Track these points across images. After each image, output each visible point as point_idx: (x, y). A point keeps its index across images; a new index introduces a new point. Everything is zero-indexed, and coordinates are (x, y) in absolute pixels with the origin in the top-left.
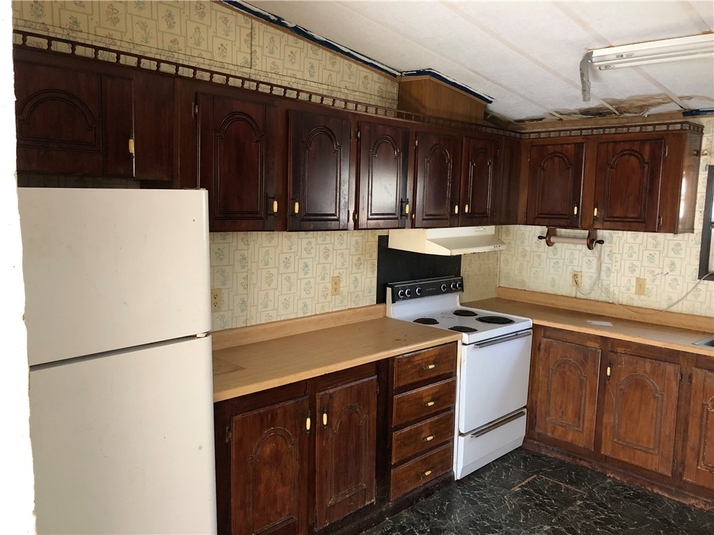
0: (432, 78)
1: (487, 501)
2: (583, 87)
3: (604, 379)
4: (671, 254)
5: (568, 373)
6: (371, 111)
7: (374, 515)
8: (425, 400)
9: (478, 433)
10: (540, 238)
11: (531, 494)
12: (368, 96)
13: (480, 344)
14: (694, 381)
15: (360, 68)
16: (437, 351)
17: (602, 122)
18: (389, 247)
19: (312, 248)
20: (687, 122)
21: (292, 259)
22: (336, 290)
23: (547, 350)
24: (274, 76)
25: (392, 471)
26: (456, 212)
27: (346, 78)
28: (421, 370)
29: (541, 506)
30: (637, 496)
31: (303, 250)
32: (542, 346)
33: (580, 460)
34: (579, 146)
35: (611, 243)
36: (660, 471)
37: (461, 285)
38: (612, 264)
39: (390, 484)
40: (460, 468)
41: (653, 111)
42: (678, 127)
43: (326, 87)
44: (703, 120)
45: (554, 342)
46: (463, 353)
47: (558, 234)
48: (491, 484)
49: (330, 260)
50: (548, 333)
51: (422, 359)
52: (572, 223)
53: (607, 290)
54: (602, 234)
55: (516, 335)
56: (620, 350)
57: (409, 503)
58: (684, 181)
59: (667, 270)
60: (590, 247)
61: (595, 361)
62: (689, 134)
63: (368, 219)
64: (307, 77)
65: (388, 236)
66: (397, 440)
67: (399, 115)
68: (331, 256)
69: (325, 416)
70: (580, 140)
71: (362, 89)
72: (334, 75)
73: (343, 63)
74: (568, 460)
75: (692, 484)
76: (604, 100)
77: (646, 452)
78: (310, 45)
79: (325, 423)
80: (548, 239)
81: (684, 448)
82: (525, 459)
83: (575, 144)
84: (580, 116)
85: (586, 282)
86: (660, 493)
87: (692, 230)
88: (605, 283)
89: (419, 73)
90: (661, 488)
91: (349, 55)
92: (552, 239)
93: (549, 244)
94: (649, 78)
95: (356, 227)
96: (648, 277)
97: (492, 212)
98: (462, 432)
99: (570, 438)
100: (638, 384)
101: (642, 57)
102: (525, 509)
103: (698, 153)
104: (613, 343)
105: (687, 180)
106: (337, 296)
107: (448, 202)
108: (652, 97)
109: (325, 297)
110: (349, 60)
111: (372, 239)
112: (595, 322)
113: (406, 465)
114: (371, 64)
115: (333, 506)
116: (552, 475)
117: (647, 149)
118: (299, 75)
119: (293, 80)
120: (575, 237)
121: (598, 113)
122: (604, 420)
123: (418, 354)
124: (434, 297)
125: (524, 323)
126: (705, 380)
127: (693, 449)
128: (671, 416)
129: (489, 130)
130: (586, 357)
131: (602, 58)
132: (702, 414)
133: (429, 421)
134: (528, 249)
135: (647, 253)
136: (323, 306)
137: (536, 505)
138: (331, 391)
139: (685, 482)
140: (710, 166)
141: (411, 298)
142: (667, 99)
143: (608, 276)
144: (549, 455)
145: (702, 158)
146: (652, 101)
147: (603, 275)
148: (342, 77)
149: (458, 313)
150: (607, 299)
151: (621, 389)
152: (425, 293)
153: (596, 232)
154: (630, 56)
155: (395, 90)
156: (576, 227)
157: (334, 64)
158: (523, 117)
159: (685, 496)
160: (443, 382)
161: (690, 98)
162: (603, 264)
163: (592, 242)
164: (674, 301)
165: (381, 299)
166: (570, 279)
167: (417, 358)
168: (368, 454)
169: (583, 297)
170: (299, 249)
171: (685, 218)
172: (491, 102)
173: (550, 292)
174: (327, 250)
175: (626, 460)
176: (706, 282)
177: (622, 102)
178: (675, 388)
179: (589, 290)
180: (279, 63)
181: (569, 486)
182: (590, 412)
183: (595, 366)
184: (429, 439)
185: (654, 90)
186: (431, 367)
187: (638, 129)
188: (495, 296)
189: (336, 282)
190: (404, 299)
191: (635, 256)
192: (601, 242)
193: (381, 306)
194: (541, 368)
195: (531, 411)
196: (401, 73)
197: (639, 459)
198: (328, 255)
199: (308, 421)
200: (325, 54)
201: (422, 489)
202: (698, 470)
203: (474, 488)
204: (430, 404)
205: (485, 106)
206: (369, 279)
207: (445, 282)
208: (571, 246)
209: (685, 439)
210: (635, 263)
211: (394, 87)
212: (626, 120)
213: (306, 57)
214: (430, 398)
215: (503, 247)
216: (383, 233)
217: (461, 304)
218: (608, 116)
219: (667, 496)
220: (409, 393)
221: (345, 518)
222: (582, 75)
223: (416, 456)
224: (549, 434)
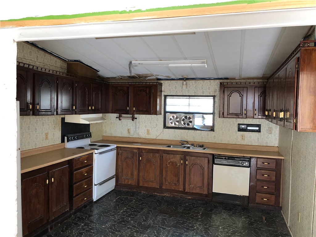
0: (80, 63)
1: (106, 205)
2: (130, 71)
3: (139, 161)
4: (156, 121)
5: (128, 161)
6: (58, 73)
7: (69, 214)
8: (84, 173)
9: (101, 184)
10: (117, 118)
11: (119, 201)
12: (57, 68)
13: (101, 153)
14: (163, 158)
15: (54, 58)
16: (87, 156)
17: (134, 80)
18: (65, 122)
19: (38, 122)
20: (158, 82)
21: (31, 127)
22: (47, 138)
23: (121, 154)
24: (24, 60)
25: (74, 199)
26: (90, 109)
27: (49, 61)
28: (82, 163)
29: (123, 203)
30: (150, 196)
31: (35, 123)
32: (120, 153)
33: (133, 189)
34: (128, 88)
35: (139, 119)
36: (156, 187)
37: (91, 135)
38: (139, 125)
39: (73, 203)
40: (95, 198)
41: (149, 78)
42: (156, 83)
43: (42, 64)
44: (162, 82)
45: (124, 152)
46: (95, 157)
47: (122, 116)
48: (106, 201)
49: (44, 127)
50: (121, 149)
51: (83, 159)
52: (127, 113)
53: (139, 135)
54: (136, 116)
55: (111, 150)
56: (144, 151)
57: (79, 210)
58: (158, 99)
59: (155, 126)
60: (133, 120)
61: (136, 156)
62: (158, 86)
63: (61, 111)
64: (36, 60)
65: (65, 118)
66: (75, 188)
67: (68, 75)
68: (45, 125)
69: (53, 179)
70: (128, 86)
71: (55, 65)
72: (45, 60)
73: (48, 56)
74: (129, 190)
75: (165, 189)
76: (135, 74)
77: (152, 182)
78: (37, 49)
79: (53, 181)
80: (119, 118)
81: (162, 178)
82: (116, 193)
83: (127, 87)
84: (128, 78)
85: (132, 132)
86: (157, 194)
87: (161, 114)
88: (138, 132)
89: (75, 61)
90: (157, 193)
91: (51, 54)
92: (121, 118)
93: (120, 120)
94: (147, 69)
95: (57, 114)
96: (150, 129)
97: (101, 109)
98: (96, 184)
99: (130, 183)
100: (149, 161)
101: (146, 65)
102: (118, 205)
103: (161, 91)
104: (141, 149)
105: (159, 99)
106: (47, 140)
107: (87, 105)
108: (148, 74)
109: (43, 140)
110: (50, 55)
111: (59, 118)
112: (135, 144)
113: (78, 196)
114: (58, 57)
115: (55, 211)
116: (125, 195)
117: (148, 89)
118: (33, 60)
119: (31, 61)
120: (128, 117)
121: (133, 77)
122: (140, 175)
123: (81, 158)
124: (82, 140)
125: (114, 146)
126: (166, 157)
127: (164, 178)
128: (159, 170)
129: (99, 81)
130: (134, 155)
131: (134, 64)
132: (166, 167)
133: (85, 181)
134: (113, 122)
135: (149, 121)
136: (42, 144)
137: (121, 203)
138: (54, 170)
139: (163, 189)
140: (165, 95)
141: (74, 140)
142: (152, 75)
143: (139, 129)
144: (123, 190)
145: (162, 93)
146: (148, 75)
147: (137, 129)
148: (48, 61)
149: (90, 145)
150: (139, 137)
151: (145, 164)
152: (78, 138)
153: (134, 115)
154: (142, 64)
155: (66, 66)
156: (129, 114)
157: (45, 56)
158: (109, 77)
159: (163, 194)
160: (89, 167)
161: (158, 75)
162: (137, 126)
163: (133, 118)
164: (158, 136)
165: (63, 141)
166: (127, 131)
167: (81, 159)
168: (66, 193)
169: (131, 137)
170: (33, 122)
171: (159, 111)
172: (99, 72)
173: (121, 136)
174: (43, 123)
175: (147, 186)
176: (165, 129)
177: (140, 75)
178: (159, 161)
179: (134, 135)
180: (26, 55)
181: (131, 197)
182: (135, 173)
183: (136, 157)
184: (85, 187)
185: (148, 73)
186: (85, 161)
187: (145, 83)
188: (101, 139)
189: (47, 135)
190: (71, 141)
191: (146, 123)
192: (136, 118)
193: (63, 144)
194: (119, 161)
195: (117, 176)
196: (68, 60)
197: (151, 185)
198: (44, 125)
199: (47, 180)
200: (42, 52)
201: (83, 205)
202: (166, 184)
203: (101, 203)
204: (86, 174)
205: (96, 73)
206: (58, 134)
207: (85, 134)
208: (127, 120)
209: (162, 176)
210: (146, 125)
211: (65, 65)
212: (141, 80)
213: (35, 53)
214: (85, 173)
215: (105, 121)
216: (63, 116)
217: (91, 142)
218: (136, 79)
219: (158, 194)
220: (78, 171)
221: (59, 216)
222: (129, 68)
223: (81, 193)
224: (123, 183)
